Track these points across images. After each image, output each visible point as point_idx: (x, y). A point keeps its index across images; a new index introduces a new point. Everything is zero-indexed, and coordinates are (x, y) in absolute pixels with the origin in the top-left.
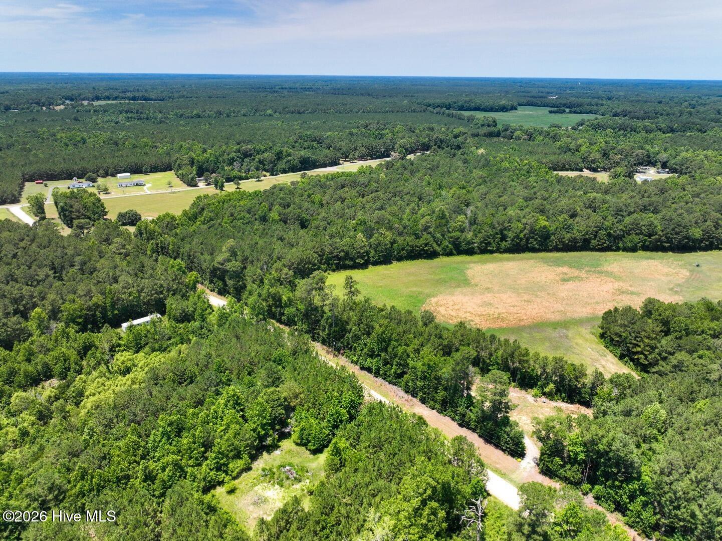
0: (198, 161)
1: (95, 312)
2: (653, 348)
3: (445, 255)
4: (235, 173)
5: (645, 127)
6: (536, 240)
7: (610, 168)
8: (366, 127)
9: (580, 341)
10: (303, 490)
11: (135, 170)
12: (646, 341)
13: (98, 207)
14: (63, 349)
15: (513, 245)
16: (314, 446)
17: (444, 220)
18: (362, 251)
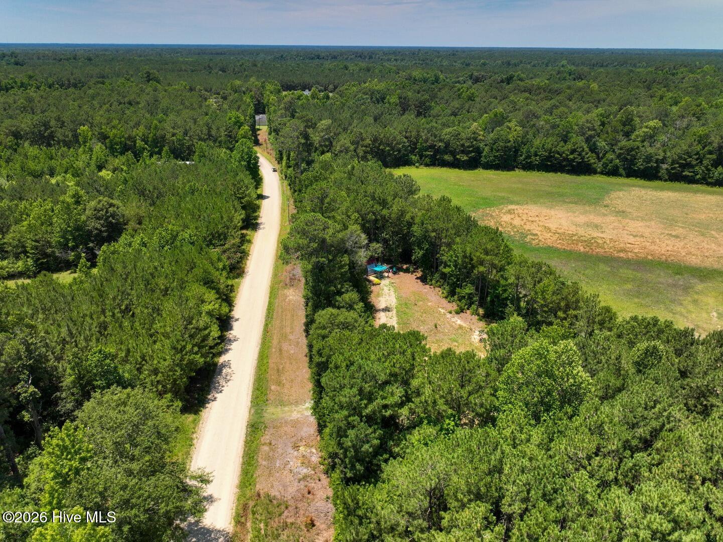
3: (605, 175)
9: (709, 300)
17: (627, 128)
18: (467, 144)
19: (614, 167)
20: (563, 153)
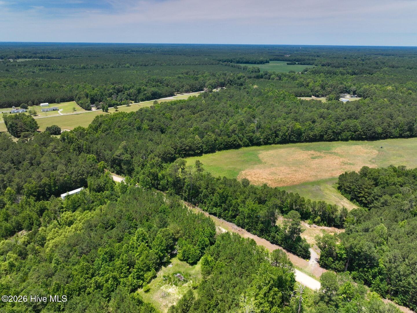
0: (91, 95)
1: (44, 189)
2: (370, 194)
3: (245, 147)
4: (114, 101)
5: (340, 72)
6: (294, 136)
7: (326, 95)
8: (187, 73)
9: (328, 192)
10: (190, 287)
11: (51, 101)
12: (366, 190)
13: (33, 124)
14: (28, 212)
15: (282, 139)
16: (192, 260)
17: (243, 127)
18: (199, 146)
19: (247, 143)
20: (231, 142)
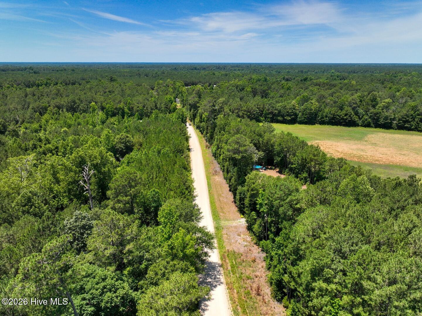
17: (374, 103)
18: (290, 111)
19: (367, 122)
20: (341, 116)
